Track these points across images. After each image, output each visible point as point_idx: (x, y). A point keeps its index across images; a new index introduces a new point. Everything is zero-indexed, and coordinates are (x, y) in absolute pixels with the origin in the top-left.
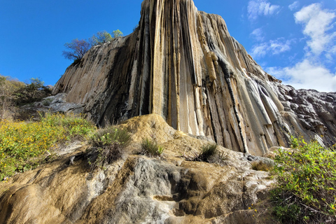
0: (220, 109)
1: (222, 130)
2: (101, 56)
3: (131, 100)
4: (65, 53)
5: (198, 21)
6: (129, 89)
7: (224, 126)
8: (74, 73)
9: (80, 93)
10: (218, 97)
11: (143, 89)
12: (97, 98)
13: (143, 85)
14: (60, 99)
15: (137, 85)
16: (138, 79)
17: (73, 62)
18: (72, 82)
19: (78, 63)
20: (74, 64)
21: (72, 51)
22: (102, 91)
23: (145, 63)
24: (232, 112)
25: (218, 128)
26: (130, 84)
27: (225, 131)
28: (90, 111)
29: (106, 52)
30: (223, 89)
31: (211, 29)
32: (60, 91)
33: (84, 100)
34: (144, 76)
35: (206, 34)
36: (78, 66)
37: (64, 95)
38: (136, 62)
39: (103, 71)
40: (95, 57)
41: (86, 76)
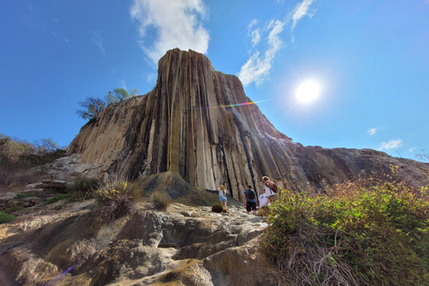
0: (236, 166)
1: (238, 185)
2: (117, 115)
3: (150, 159)
4: (78, 112)
5: (215, 81)
6: (147, 147)
7: (239, 181)
8: (89, 133)
9: (97, 153)
10: (234, 155)
11: (160, 147)
12: (114, 158)
13: (161, 143)
14: (74, 160)
15: (155, 143)
16: (156, 138)
17: (88, 120)
18: (88, 141)
19: (93, 122)
20: (88, 124)
21: (86, 110)
22: (120, 150)
23: (163, 121)
24: (247, 167)
25: (233, 183)
26: (148, 143)
27: (240, 185)
28: (107, 171)
29: (123, 111)
30: (239, 146)
31: (227, 89)
32: (74, 152)
33: (101, 160)
34: (162, 135)
35: (223, 94)
36: (93, 126)
37: (79, 156)
38: (154, 121)
39: (120, 131)
40: (111, 116)
41: (102, 136)
